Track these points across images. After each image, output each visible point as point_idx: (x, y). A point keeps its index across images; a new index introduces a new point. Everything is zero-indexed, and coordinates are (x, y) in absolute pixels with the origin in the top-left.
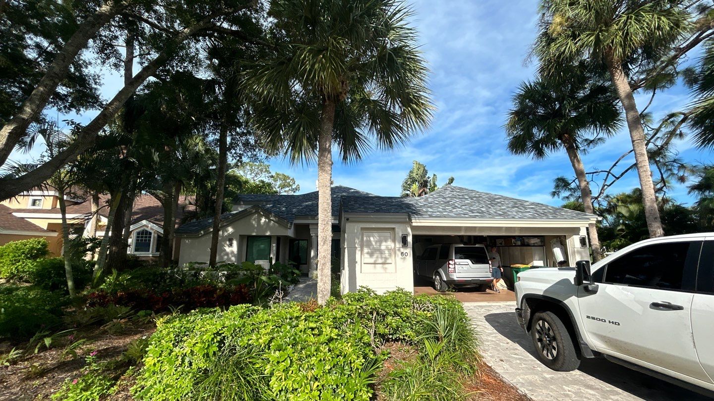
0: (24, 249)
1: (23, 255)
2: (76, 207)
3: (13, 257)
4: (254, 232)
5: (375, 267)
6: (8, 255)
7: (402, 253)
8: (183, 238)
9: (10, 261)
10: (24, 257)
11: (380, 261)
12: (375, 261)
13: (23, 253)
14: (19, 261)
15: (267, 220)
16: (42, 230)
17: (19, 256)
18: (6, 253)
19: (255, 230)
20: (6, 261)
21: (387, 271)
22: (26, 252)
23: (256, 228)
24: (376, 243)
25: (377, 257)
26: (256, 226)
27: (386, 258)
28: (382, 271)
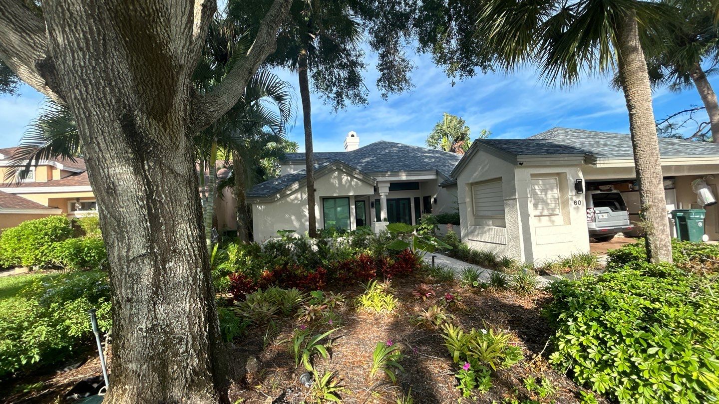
0: (45, 229)
1: (47, 237)
2: (76, 178)
3: (34, 241)
4: (335, 192)
5: (540, 220)
6: (28, 238)
7: (575, 202)
8: (254, 203)
9: (32, 245)
10: (48, 239)
11: (546, 212)
12: (541, 213)
13: (46, 234)
14: (43, 245)
15: (349, 178)
16: (43, 208)
17: (42, 238)
18: (24, 235)
19: (337, 191)
20: (27, 245)
21: (555, 224)
22: (49, 233)
23: (338, 188)
24: (541, 192)
25: (543, 209)
26: (337, 185)
27: (553, 210)
28: (549, 224)
